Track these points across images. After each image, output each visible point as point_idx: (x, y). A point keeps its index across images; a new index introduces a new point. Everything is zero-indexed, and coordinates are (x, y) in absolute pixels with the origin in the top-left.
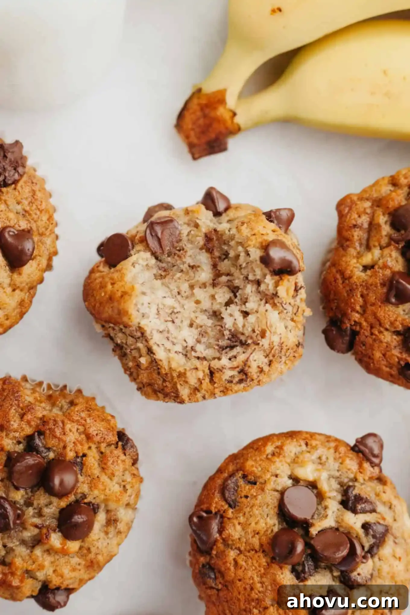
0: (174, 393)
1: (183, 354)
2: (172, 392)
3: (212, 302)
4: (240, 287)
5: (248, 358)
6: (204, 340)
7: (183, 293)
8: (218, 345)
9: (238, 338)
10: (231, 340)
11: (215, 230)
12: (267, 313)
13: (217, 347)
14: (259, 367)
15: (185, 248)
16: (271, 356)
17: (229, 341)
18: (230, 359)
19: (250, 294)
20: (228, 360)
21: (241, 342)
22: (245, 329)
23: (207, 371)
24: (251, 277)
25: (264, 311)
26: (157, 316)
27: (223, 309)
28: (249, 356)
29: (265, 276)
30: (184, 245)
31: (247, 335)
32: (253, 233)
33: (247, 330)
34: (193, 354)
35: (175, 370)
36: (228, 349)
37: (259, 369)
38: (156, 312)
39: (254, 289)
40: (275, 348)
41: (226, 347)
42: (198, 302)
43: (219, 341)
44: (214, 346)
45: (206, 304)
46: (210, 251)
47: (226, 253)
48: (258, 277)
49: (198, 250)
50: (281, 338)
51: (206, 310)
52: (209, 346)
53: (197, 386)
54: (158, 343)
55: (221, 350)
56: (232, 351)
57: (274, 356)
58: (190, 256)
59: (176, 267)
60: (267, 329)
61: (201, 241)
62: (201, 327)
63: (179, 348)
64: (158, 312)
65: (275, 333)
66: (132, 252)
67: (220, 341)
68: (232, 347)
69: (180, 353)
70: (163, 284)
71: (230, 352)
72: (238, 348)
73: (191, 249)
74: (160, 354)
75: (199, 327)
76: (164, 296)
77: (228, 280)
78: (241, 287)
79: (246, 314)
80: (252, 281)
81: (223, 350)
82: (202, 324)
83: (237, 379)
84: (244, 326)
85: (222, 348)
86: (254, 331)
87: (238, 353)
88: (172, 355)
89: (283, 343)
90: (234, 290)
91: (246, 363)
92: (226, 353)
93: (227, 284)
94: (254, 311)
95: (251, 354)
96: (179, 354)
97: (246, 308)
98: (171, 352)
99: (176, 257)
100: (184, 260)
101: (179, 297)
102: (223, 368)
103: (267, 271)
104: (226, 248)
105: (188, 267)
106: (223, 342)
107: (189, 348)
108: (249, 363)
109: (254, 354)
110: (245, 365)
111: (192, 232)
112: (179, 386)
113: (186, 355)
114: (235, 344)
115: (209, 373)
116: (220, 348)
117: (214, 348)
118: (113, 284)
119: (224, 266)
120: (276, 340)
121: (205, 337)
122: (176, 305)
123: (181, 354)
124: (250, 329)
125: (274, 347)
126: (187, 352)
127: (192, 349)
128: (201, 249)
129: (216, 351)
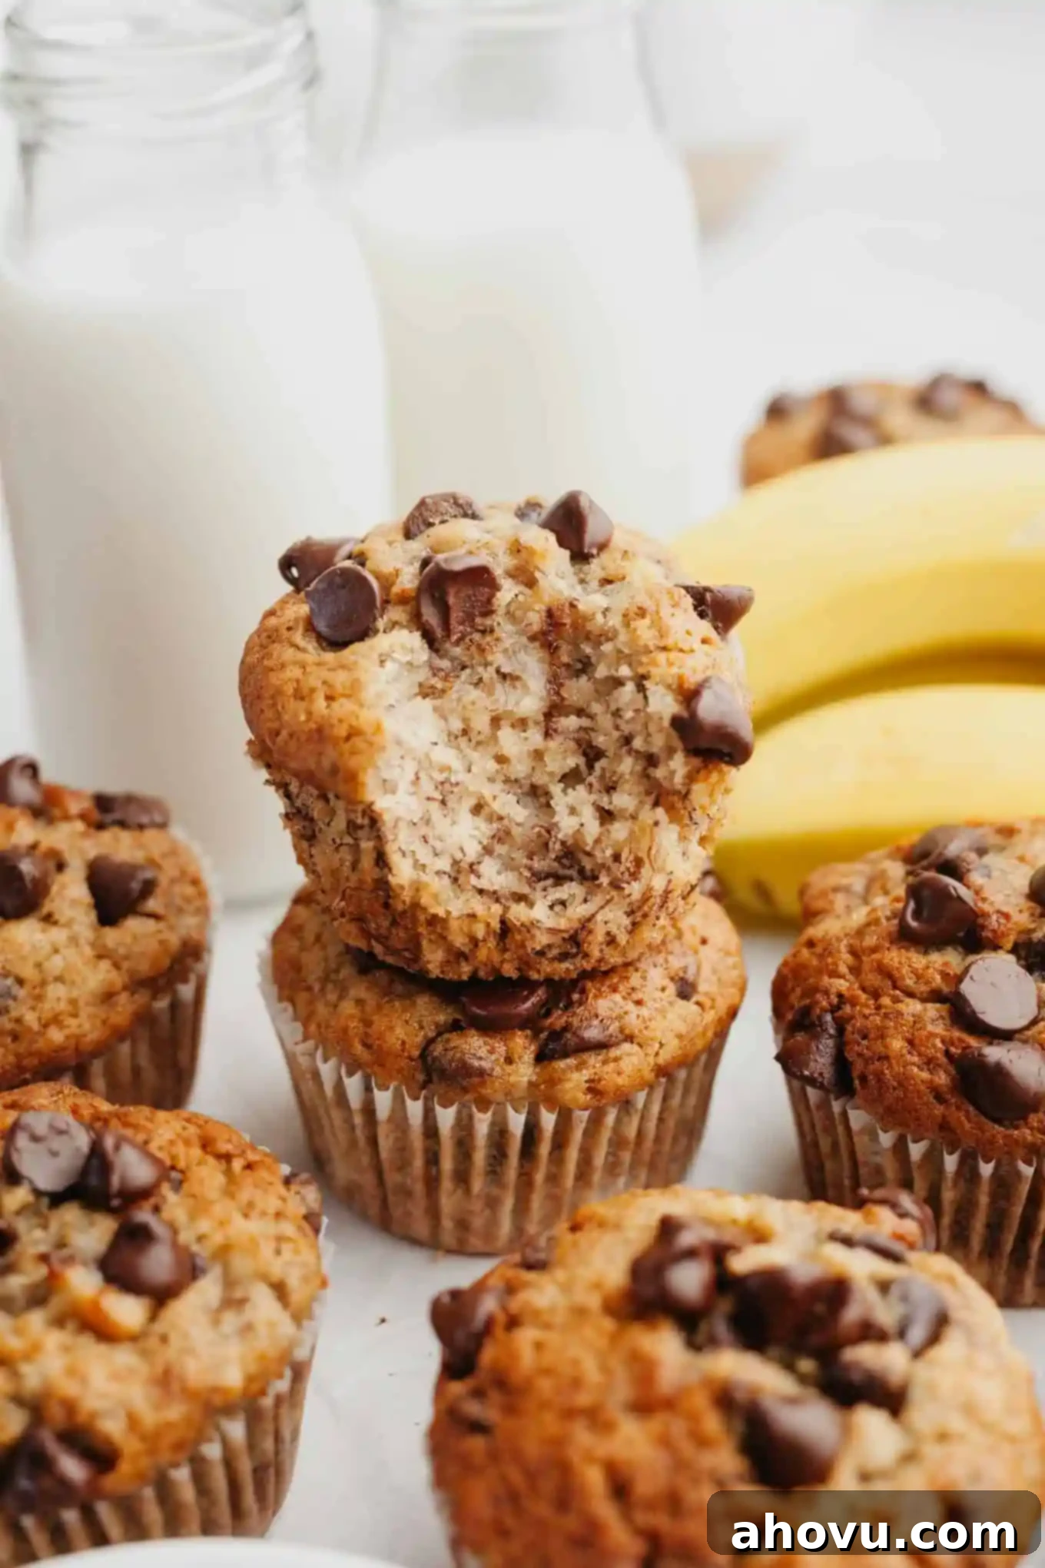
0: (411, 953)
1: (450, 876)
2: (406, 950)
3: (533, 764)
4: (607, 754)
5: (593, 916)
6: (501, 849)
7: (473, 735)
8: (530, 869)
9: (579, 862)
10: (559, 862)
11: (572, 606)
12: (656, 829)
13: (527, 874)
14: (608, 933)
15: (496, 628)
16: (639, 914)
17: (556, 864)
18: (551, 907)
19: (627, 777)
20: (547, 909)
21: (581, 871)
22: (598, 847)
23: (496, 925)
24: (638, 743)
25: (651, 822)
26: (412, 789)
27: (556, 789)
28: (597, 912)
29: (671, 751)
30: (495, 624)
31: (600, 861)
32: (662, 644)
33: (604, 852)
34: (473, 880)
35: (424, 909)
36: (550, 882)
37: (608, 939)
38: (412, 777)
39: (639, 768)
40: (652, 900)
41: (547, 876)
42: (501, 759)
43: (532, 859)
44: (522, 870)
45: (520, 768)
46: (551, 648)
47: (585, 660)
48: (655, 750)
49: (524, 640)
50: (670, 881)
51: (516, 781)
52: (509, 865)
53: (466, 950)
54: (404, 847)
55: (534, 879)
56: (559, 888)
57: (645, 916)
58: (505, 651)
59: (468, 671)
60: (646, 861)
61: (535, 620)
62: (501, 818)
63: (444, 864)
64: (418, 778)
65: (661, 870)
66: (381, 624)
67: (535, 858)
68: (559, 880)
69: (445, 873)
70: (435, 709)
71: (554, 889)
72: (574, 884)
73: (511, 637)
74: (402, 873)
75: (495, 818)
76: (434, 740)
77: (581, 729)
78: (610, 753)
79: (606, 816)
80: (637, 752)
81: (540, 880)
82: (503, 813)
83: (555, 952)
84: (597, 841)
85: (538, 877)
86: (617, 858)
87: (573, 896)
88: (427, 878)
89: (670, 892)
90: (592, 754)
91: (586, 924)
92: (545, 889)
93: (576, 735)
94: (627, 815)
95: (602, 907)
96: (443, 875)
97: (611, 803)
98: (427, 871)
99: (473, 649)
100: (490, 658)
101: (463, 741)
102: (532, 924)
103: (677, 743)
104: (587, 649)
105: (495, 676)
106: (542, 863)
107: (464, 865)
108: (591, 925)
109: (607, 909)
110: (583, 927)
111: (521, 598)
112: (425, 943)
113: (455, 880)
114: (568, 872)
115: (498, 931)
116: (534, 874)
117: (521, 874)
118: (330, 698)
119: (577, 690)
120: (659, 884)
121: (503, 843)
122: (456, 764)
123: (446, 877)
124: (609, 852)
125: (651, 897)
126: (459, 873)
127: (472, 868)
128: (533, 638)
129: (524, 880)
